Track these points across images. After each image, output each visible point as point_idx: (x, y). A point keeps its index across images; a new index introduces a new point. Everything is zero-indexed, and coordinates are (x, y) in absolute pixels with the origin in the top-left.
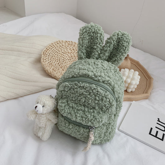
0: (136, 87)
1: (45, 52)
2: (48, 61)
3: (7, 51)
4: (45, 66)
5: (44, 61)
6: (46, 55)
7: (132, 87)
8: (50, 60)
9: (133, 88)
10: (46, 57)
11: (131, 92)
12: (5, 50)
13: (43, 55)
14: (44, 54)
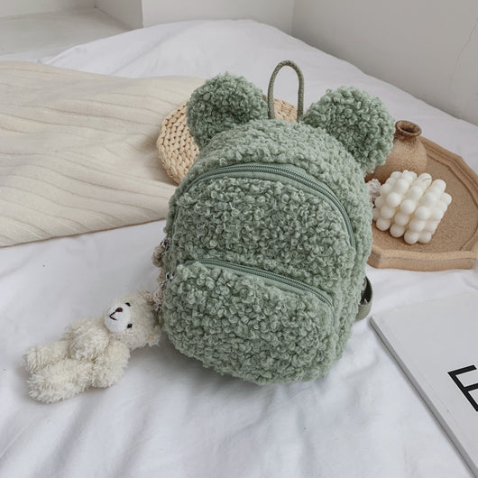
0: (434, 226)
1: (173, 120)
2: (177, 146)
3: (75, 117)
4: (165, 156)
5: (166, 142)
6: (174, 129)
7: (420, 226)
8: (183, 143)
9: (425, 231)
10: (173, 135)
11: (418, 242)
12: (69, 112)
13: (164, 128)
14: (170, 125)
